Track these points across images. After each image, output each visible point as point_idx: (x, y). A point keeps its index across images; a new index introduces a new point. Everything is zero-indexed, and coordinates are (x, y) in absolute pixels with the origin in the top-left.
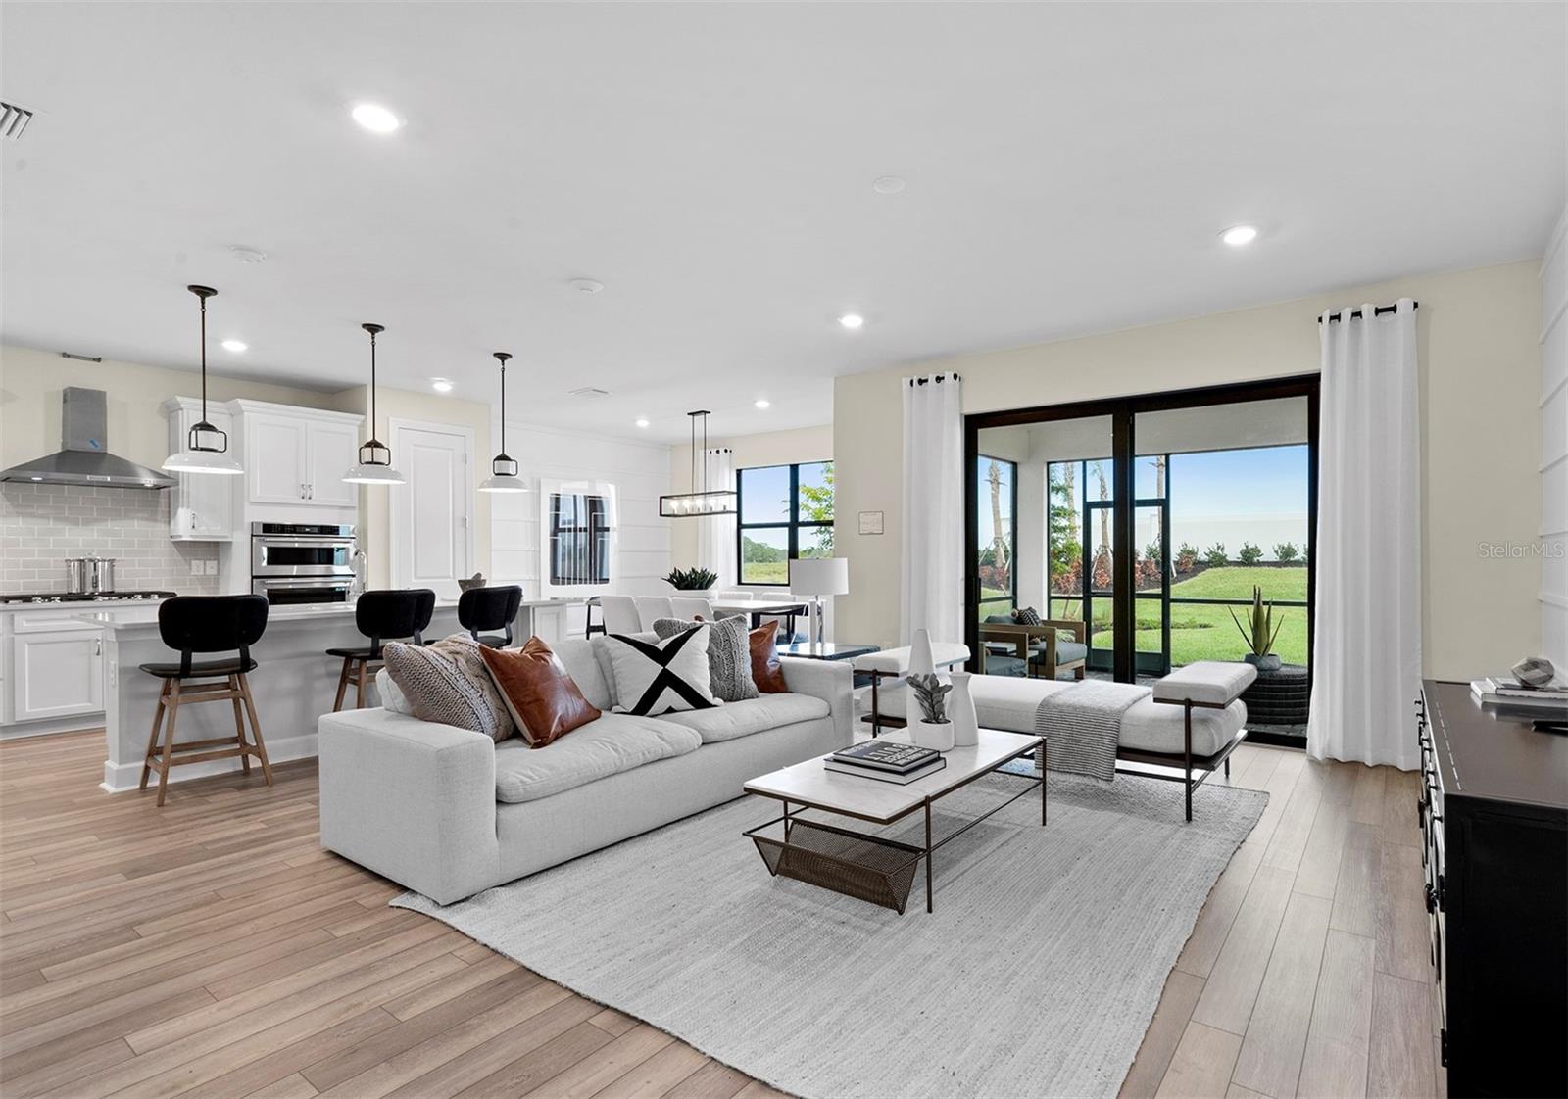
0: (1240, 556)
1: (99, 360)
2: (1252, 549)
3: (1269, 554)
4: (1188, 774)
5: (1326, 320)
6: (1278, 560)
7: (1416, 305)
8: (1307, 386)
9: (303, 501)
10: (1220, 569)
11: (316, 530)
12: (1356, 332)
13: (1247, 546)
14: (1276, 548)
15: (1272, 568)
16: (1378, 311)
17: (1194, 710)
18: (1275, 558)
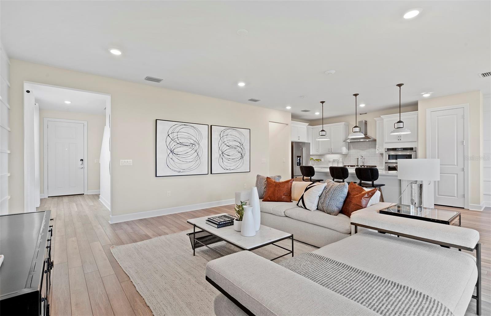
1: (366, 113)
9: (399, 141)
11: (402, 149)
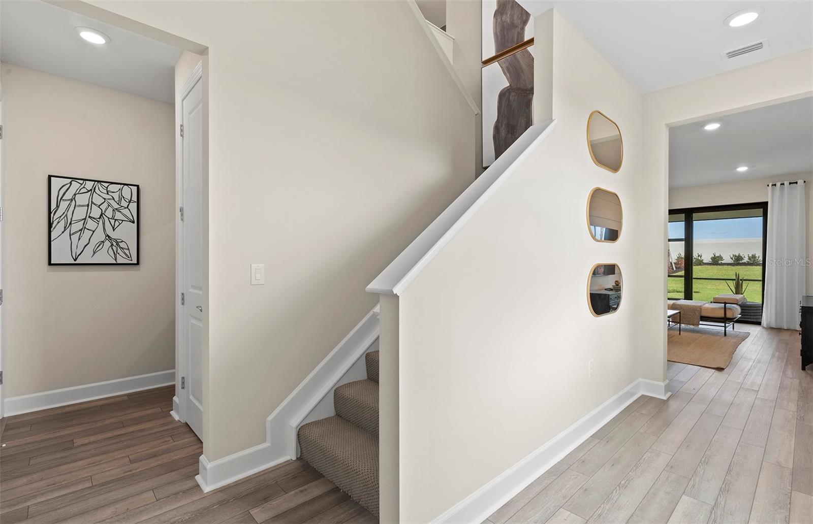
0: (711, 260)
2: (718, 257)
3: (727, 259)
4: (725, 325)
5: (770, 185)
6: (733, 262)
7: (805, 182)
8: (764, 206)
10: (699, 266)
12: (782, 190)
13: (715, 256)
14: (732, 256)
15: (729, 266)
16: (790, 183)
17: (727, 305)
18: (731, 261)
